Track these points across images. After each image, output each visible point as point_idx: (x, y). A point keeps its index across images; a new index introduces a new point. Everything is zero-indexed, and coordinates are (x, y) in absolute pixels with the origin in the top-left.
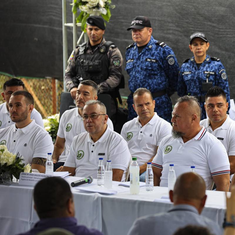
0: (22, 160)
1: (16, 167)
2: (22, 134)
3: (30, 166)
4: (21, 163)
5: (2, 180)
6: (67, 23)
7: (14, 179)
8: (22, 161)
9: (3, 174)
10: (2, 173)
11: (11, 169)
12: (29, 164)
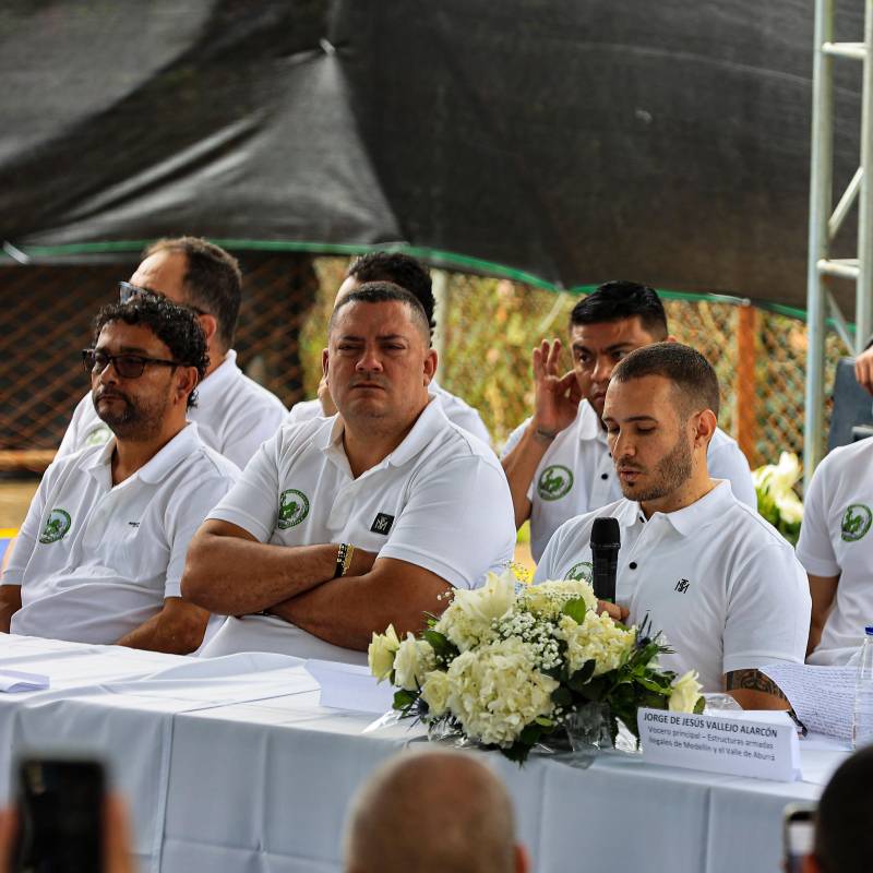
0: (664, 650)
1: (636, 683)
2: (673, 535)
3: (699, 680)
4: (657, 666)
5: (567, 738)
6: (835, 40)
7: (625, 737)
8: (659, 655)
9: (578, 711)
10: (574, 708)
11: (612, 689)
12: (692, 673)
